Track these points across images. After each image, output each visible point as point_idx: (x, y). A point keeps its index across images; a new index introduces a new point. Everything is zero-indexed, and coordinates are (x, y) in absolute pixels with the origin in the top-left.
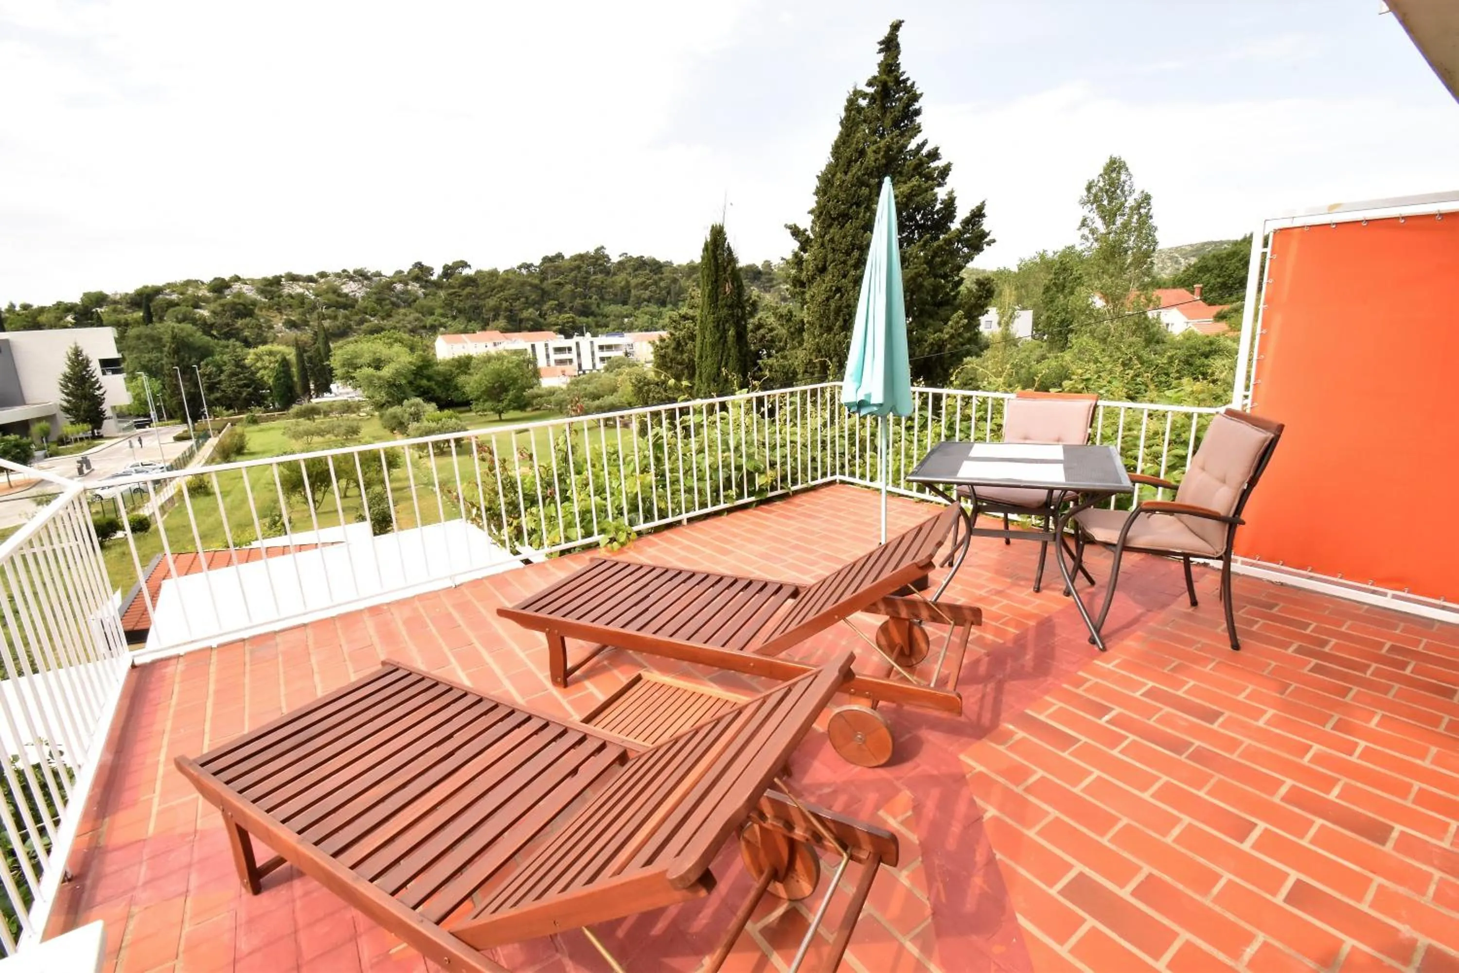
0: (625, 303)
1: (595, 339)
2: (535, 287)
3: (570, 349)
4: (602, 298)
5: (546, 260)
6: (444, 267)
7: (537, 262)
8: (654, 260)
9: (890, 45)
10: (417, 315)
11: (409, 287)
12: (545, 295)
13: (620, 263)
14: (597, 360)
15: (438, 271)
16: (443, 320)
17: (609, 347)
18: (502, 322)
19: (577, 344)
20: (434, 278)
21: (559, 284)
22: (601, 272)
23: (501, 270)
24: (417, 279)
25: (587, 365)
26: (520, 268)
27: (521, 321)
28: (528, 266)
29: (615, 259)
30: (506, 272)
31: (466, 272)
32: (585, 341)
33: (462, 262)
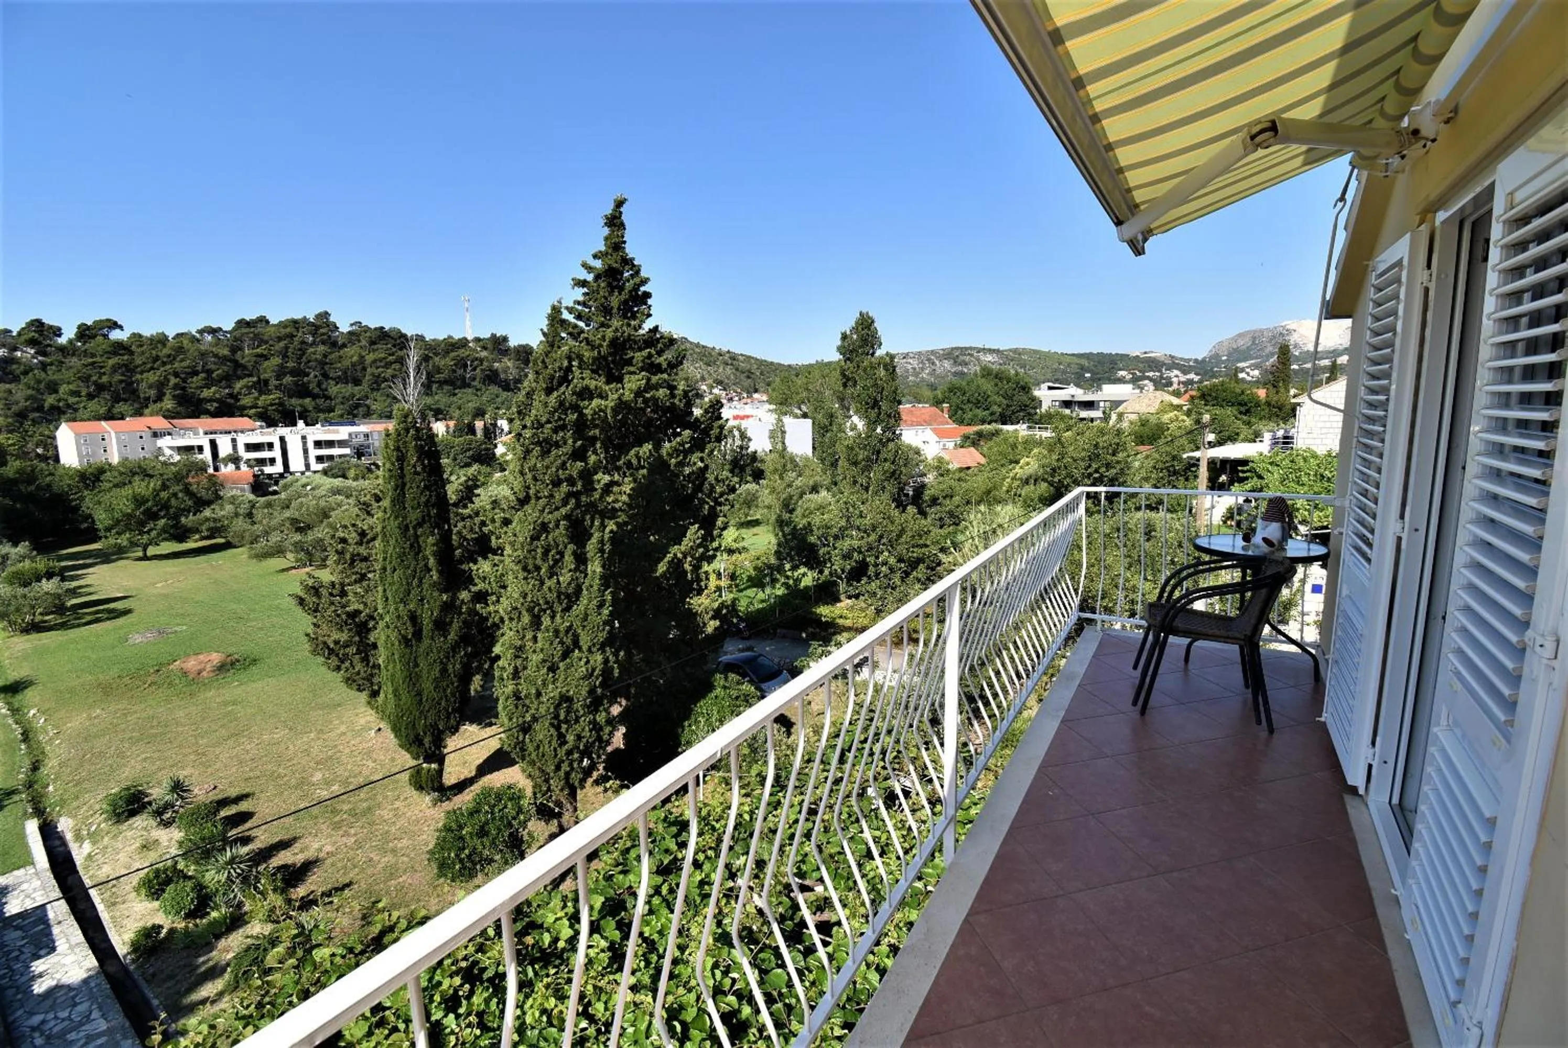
0: (357, 382)
1: (310, 429)
2: (224, 359)
3: (270, 446)
4: (326, 376)
5: (241, 323)
6: (79, 327)
7: (228, 326)
8: (399, 331)
9: (615, 222)
10: (30, 392)
11: (19, 354)
12: (237, 369)
13: (350, 333)
14: (312, 460)
15: (68, 334)
16: (72, 400)
17: (330, 444)
18: (168, 403)
19: (282, 439)
20: (63, 340)
21: (261, 356)
22: (323, 343)
23: (171, 334)
24: (32, 342)
25: (297, 464)
26: (201, 332)
27: (201, 401)
28: (213, 331)
29: (344, 327)
30: (179, 335)
31: (115, 335)
32: (294, 435)
33: (108, 320)
